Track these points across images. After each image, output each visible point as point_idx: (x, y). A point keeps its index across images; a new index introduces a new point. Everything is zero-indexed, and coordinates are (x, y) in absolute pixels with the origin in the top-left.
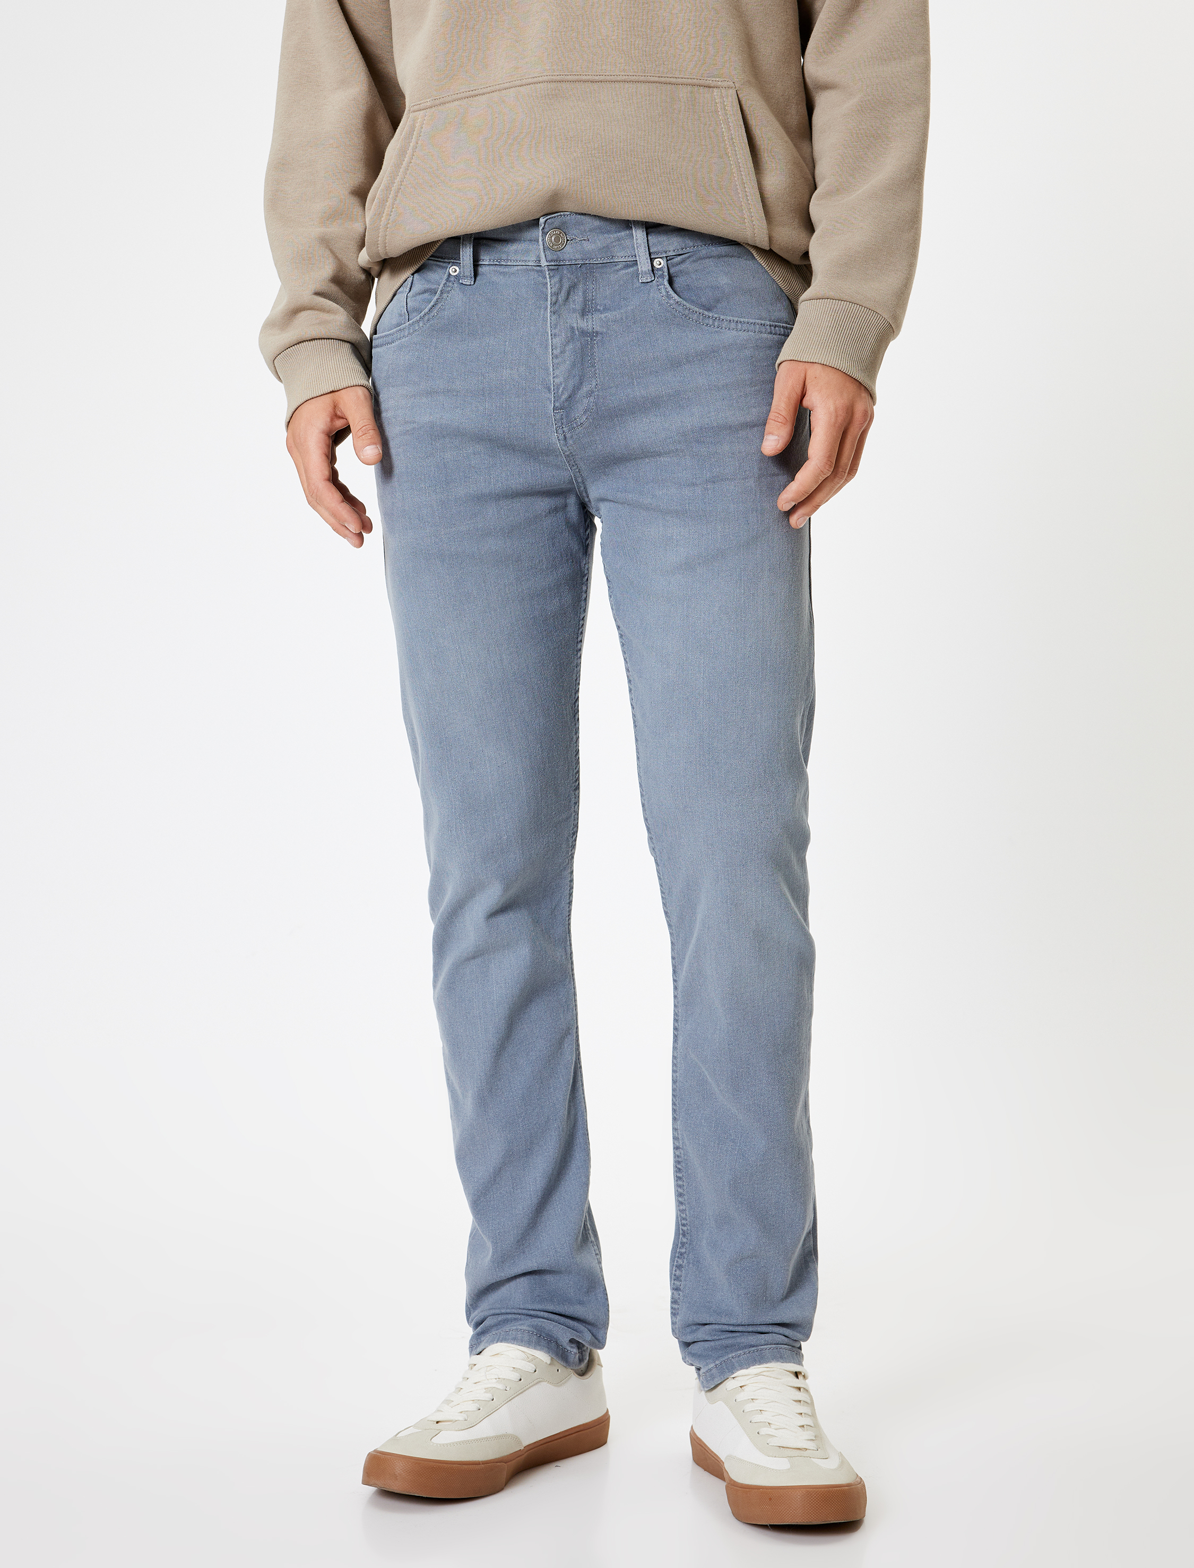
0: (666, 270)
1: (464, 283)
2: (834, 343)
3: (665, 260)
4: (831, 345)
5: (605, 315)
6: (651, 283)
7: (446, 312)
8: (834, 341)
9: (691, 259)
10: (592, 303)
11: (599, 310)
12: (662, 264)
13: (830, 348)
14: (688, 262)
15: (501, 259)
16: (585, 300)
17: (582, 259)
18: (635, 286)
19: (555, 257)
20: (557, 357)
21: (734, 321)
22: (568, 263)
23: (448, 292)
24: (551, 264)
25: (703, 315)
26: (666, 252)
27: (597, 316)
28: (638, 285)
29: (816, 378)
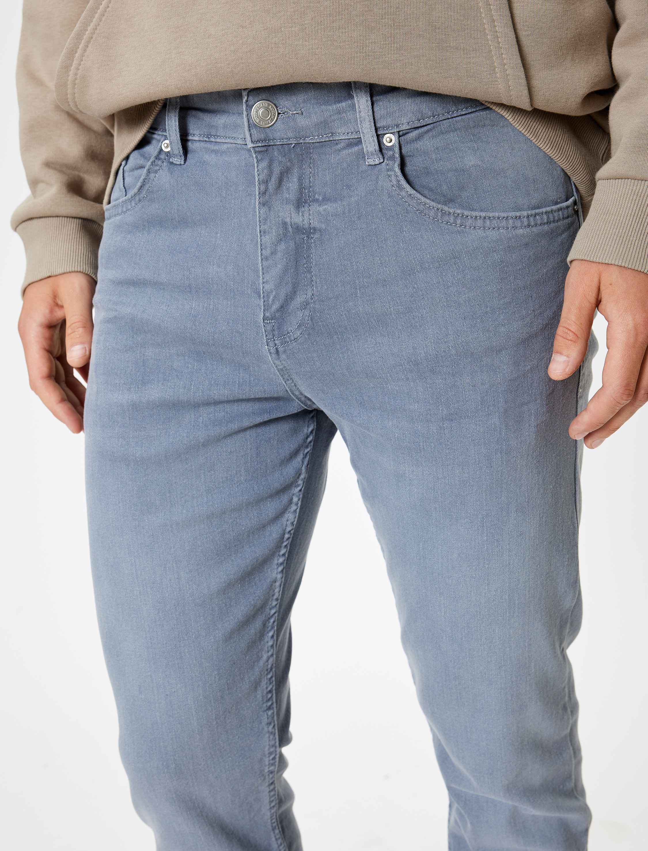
0: (397, 150)
1: (174, 162)
2: (635, 236)
3: (397, 135)
4: (631, 239)
5: (324, 207)
6: (379, 166)
7: (155, 195)
8: (636, 234)
9: (430, 134)
10: (309, 192)
11: (317, 201)
12: (393, 141)
13: (630, 243)
14: (426, 137)
15: (211, 135)
16: (301, 189)
17: (296, 138)
18: (361, 169)
19: (263, 136)
20: (267, 259)
21: (480, 217)
22: (279, 143)
23: (156, 172)
24: (256, 145)
25: (442, 210)
26: (398, 126)
27: (315, 208)
28: (364, 168)
29: (611, 284)
